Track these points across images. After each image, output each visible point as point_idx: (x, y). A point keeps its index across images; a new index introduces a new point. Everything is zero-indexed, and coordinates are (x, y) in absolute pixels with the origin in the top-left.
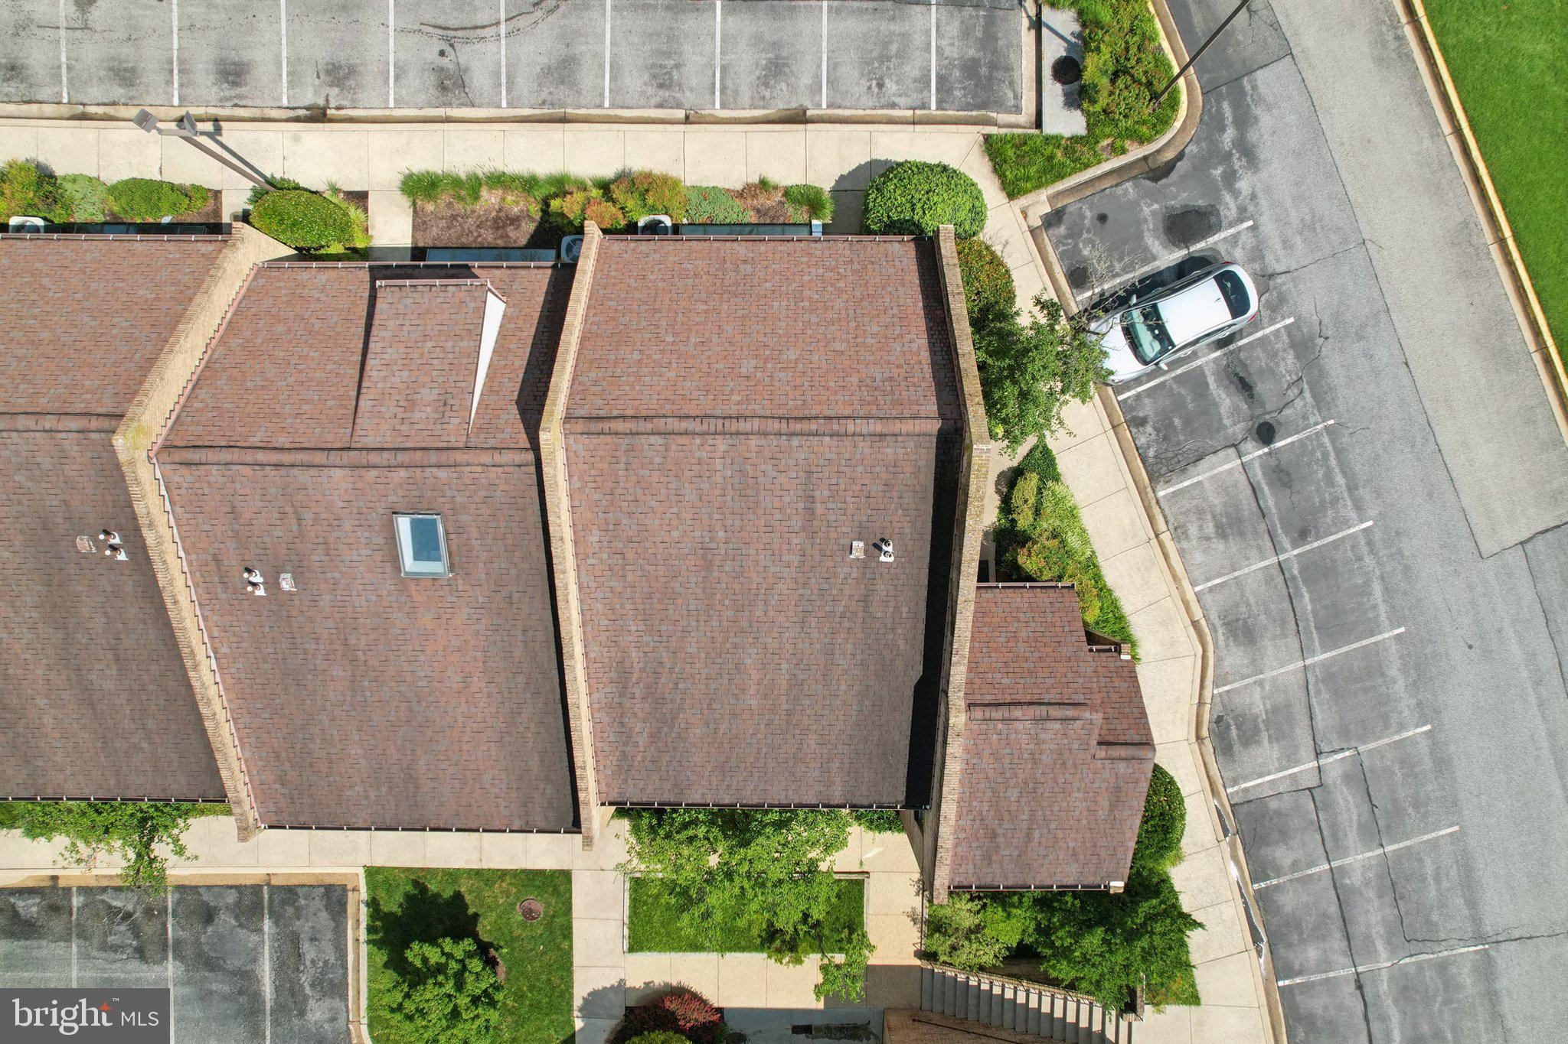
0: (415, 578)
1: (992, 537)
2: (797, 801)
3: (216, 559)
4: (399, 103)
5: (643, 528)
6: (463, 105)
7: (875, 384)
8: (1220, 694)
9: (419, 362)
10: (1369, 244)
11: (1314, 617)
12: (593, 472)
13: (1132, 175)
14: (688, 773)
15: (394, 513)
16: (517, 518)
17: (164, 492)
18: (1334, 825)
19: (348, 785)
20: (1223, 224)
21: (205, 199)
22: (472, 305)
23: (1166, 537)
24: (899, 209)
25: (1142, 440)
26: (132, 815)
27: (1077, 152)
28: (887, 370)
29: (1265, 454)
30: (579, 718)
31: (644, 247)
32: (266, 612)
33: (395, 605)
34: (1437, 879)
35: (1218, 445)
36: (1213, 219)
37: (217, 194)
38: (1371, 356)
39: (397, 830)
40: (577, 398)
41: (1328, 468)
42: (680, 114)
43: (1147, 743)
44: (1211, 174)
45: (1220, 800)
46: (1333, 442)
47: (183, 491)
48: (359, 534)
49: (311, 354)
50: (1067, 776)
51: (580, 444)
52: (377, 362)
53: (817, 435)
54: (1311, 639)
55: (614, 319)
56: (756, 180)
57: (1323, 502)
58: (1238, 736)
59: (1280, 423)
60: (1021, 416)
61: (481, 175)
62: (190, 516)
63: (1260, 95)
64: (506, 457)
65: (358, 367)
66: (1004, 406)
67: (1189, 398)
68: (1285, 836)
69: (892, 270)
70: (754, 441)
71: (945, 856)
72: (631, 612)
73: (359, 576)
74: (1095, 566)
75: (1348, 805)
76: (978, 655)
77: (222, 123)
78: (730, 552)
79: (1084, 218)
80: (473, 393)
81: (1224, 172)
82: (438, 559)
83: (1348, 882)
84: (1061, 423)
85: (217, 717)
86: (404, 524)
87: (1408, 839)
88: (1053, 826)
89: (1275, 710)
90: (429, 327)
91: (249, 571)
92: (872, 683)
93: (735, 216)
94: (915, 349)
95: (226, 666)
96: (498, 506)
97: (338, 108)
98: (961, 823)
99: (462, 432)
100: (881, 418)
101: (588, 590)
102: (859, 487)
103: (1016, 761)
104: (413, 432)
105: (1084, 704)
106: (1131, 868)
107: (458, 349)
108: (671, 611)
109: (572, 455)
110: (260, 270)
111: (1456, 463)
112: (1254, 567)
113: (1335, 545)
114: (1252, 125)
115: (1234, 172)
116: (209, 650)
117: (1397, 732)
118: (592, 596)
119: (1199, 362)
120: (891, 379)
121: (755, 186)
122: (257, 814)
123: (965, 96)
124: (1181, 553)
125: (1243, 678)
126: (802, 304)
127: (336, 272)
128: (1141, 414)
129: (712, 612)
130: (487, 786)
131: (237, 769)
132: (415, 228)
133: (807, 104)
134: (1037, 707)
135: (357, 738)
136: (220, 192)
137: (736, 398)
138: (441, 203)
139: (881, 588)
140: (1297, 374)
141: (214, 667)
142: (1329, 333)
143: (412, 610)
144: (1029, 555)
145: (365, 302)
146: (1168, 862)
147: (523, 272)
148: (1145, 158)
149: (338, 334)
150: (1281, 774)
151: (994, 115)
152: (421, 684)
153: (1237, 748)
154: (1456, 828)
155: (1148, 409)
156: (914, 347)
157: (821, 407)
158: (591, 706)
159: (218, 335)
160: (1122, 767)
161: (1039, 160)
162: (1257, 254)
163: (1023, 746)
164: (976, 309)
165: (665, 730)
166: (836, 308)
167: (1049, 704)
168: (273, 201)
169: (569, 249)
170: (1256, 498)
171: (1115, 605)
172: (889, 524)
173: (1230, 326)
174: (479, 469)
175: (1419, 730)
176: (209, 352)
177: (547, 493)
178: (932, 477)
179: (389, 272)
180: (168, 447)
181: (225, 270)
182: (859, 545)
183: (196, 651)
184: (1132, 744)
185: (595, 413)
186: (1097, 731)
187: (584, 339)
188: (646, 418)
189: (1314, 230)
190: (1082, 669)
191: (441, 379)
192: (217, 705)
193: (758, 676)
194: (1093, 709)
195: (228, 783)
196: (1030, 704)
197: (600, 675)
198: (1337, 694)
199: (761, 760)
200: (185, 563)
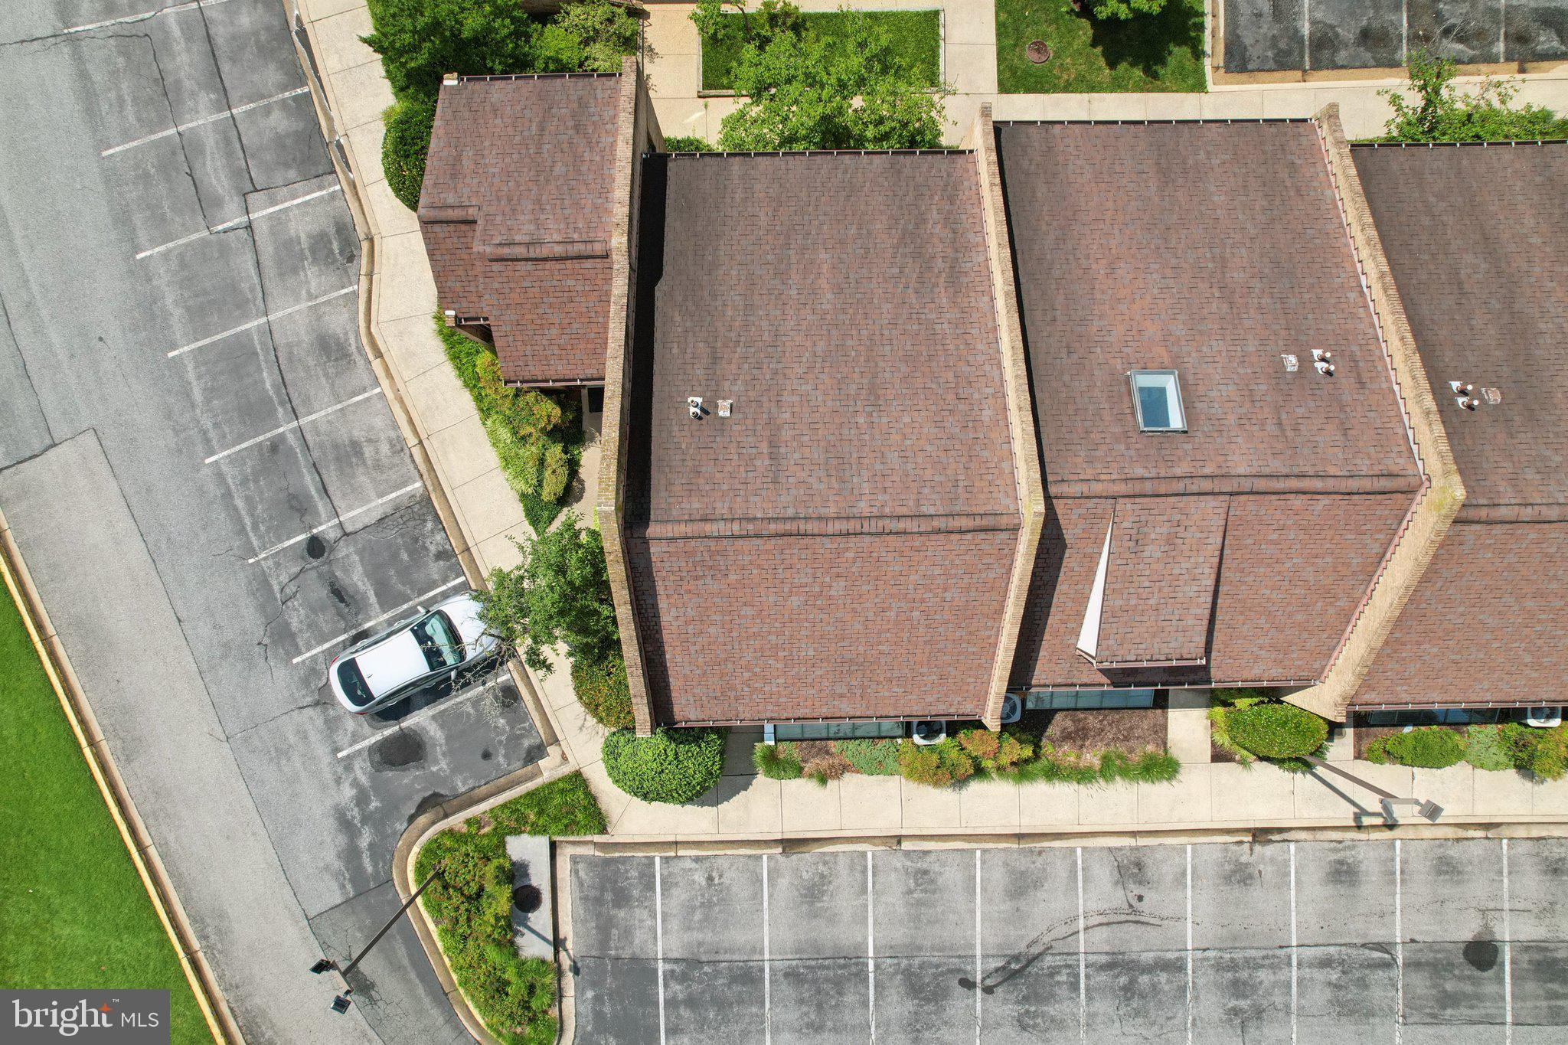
0: (1163, 370)
1: (587, 436)
2: (777, 158)
3: (1362, 384)
4: (1182, 849)
5: (938, 424)
6: (1120, 849)
7: (712, 572)
8: (351, 284)
9: (1163, 584)
10: (223, 737)
11: (259, 365)
12: (990, 477)
13: (458, 799)
14: (886, 184)
15: (1186, 432)
16: (1064, 430)
17: (1415, 448)
18: (229, 154)
19: (1227, 165)
20: (366, 753)
21: (1370, 750)
22: (1111, 642)
23: (412, 441)
24: (690, 754)
25: (439, 537)
26: (1444, 134)
27: (514, 819)
28: (700, 587)
29: (316, 527)
30: (997, 234)
31: (941, 708)
32: (1312, 332)
33: (1184, 343)
34: (121, 100)
35: (363, 534)
36: (377, 758)
37: (1358, 756)
38: (214, 627)
39: (1177, 122)
40: (1006, 551)
41: (252, 515)
42: (906, 845)
43: (426, 224)
44: (381, 802)
45: (347, 178)
46: (249, 542)
47: (1395, 449)
48: (1220, 411)
49: (1268, 592)
50: (506, 189)
51: (1004, 503)
52: (1204, 583)
53: (769, 519)
54: (262, 343)
55: (971, 633)
56: (830, 782)
57: (256, 481)
58: (330, 243)
59: (303, 558)
60: (563, 552)
61: (1101, 780)
62: (1389, 425)
63: (337, 880)
64: (1076, 489)
65: (1222, 579)
66: (581, 560)
67: (394, 580)
68: (279, 141)
69: (696, 691)
70: (831, 511)
71: (626, 104)
72: (948, 342)
73: (1219, 371)
74: (482, 410)
75: (216, 176)
76: (599, 309)
77: (1353, 824)
78: (852, 403)
79: (506, 756)
80: (1109, 553)
81: (368, 805)
82: (1141, 389)
83: (212, 96)
84: (521, 548)
85: (1360, 228)
86: (1176, 421)
87: (152, 142)
88: (518, 138)
89: (295, 271)
90: (1152, 618)
91: (1329, 373)
92: (705, 278)
93: (850, 747)
94: (673, 610)
95: (1351, 280)
96: (1083, 441)
97: (1241, 843)
98: (611, 140)
99: (1120, 514)
100: (706, 537)
101: (992, 362)
102: (726, 469)
103: (558, 202)
104: (1169, 512)
105: (491, 260)
106: (436, 101)
107: (1125, 597)
108: (909, 343)
109: (1011, 493)
110: (1319, 677)
111: (125, 524)
112: (323, 413)
113: (241, 439)
114: (343, 851)
115: (358, 805)
116: (1368, 294)
117: (169, 251)
118: (988, 357)
119: (386, 616)
120: (696, 578)
121: (831, 777)
122: (1319, 133)
123: (627, 871)
124: (395, 426)
125: (329, 302)
126: (786, 654)
127: (1244, 677)
128: (441, 563)
129: (868, 343)
130: (1087, 167)
131: (1340, 176)
132: (1165, 727)
133: (781, 859)
134: (540, 256)
135: (1219, 212)
136: (1356, 758)
137: (850, 555)
138: (1139, 752)
139: (700, 372)
140: (288, 607)
141: (1363, 278)
142: (257, 649)
143: (1167, 338)
144: (549, 417)
145: (1215, 647)
146: (398, 110)
147: (1059, 681)
148: (446, 816)
149: (1242, 613)
150: (287, 205)
151: (597, 853)
152: (1157, 266)
153: (332, 230)
154: (105, 154)
155: (435, 569)
156: (674, 613)
157: (766, 547)
158: (986, 247)
159: (1360, 608)
160: (451, 199)
161: (552, 811)
162: (332, 724)
163: (551, 217)
164: (611, 658)
165: (910, 227)
166: (752, 650)
167: (527, 260)
168: (1305, 745)
169: (1013, 709)
170: (323, 483)
171: (460, 369)
172: (694, 433)
173: (357, 651)
174: (1103, 477)
175: (148, 253)
176: (1369, 591)
177: (1036, 453)
178: (653, 482)
179: (1192, 677)
180: (1410, 492)
181: (1353, 674)
182: (724, 412)
183: (1381, 292)
184: (442, 222)
185: (990, 535)
186: (478, 234)
187: (1000, 611)
188: (939, 531)
189: (277, 750)
190: (494, 297)
191: (1141, 567)
192: (1360, 239)
193: (820, 281)
194: (482, 256)
195: (1349, 161)
196: (545, 259)
197: (977, 279)
198: (234, 288)
199: (813, 199)
200: (1393, 379)
